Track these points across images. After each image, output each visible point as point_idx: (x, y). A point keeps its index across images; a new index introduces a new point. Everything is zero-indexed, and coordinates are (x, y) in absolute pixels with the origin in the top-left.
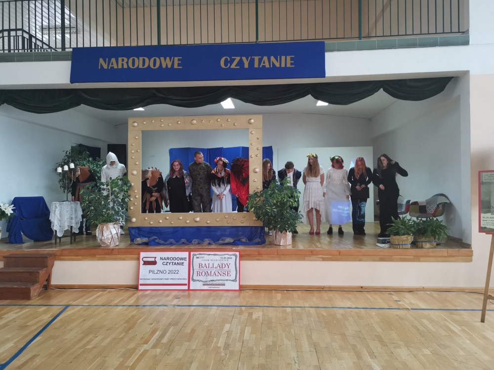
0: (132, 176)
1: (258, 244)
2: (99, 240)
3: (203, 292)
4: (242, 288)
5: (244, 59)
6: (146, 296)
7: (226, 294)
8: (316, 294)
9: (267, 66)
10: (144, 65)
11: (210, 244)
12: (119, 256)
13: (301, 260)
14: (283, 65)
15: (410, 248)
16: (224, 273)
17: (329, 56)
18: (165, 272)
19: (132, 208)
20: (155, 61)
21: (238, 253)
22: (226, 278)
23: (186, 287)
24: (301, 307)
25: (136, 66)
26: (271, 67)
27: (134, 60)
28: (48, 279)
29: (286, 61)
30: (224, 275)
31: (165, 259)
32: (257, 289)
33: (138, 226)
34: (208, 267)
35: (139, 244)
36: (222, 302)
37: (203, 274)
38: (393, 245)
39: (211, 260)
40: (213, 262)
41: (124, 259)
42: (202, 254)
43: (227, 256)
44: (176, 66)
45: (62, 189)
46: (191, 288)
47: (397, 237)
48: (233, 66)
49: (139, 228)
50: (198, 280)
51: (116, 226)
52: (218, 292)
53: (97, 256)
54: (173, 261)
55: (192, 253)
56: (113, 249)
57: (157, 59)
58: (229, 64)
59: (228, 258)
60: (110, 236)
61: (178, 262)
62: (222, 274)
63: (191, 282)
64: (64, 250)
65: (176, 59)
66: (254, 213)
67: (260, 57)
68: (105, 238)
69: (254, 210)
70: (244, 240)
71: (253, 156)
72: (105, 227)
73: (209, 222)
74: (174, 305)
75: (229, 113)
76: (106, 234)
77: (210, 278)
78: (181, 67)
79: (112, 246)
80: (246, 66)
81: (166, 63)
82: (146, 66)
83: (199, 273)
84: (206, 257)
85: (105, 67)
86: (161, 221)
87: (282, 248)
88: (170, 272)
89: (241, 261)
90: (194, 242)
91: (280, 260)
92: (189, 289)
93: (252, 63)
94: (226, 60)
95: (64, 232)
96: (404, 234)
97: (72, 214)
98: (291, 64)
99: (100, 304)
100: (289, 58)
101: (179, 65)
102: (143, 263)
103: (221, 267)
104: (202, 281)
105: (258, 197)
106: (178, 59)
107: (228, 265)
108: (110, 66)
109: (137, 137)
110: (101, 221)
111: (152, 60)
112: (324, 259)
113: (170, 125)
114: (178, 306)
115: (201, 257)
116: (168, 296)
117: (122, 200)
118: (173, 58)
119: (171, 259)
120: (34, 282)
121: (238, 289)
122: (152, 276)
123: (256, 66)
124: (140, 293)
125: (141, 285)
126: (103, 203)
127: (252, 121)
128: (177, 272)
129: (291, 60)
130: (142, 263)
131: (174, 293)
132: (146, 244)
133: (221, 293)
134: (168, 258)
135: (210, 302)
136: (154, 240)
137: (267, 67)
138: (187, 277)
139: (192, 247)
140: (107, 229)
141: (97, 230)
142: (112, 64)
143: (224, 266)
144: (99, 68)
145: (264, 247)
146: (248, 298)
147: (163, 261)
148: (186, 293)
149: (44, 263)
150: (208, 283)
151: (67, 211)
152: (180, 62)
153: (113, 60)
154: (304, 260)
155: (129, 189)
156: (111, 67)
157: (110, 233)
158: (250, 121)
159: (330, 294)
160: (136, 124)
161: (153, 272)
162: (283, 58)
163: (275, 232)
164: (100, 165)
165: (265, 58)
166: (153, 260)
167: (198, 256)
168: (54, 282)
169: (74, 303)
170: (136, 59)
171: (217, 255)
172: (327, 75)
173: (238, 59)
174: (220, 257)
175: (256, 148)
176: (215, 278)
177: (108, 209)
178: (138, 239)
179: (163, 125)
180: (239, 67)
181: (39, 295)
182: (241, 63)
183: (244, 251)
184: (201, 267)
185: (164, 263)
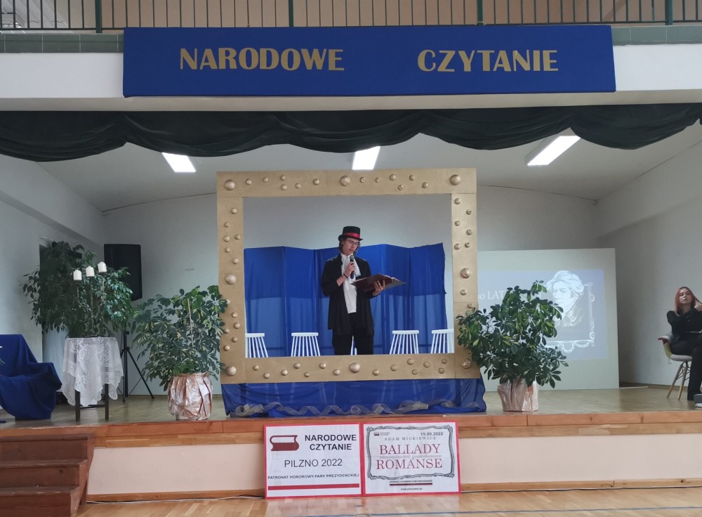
5: (462, 54)
9: (507, 68)
10: (269, 63)
12: (223, 435)
13: (569, 435)
14: (537, 68)
16: (429, 461)
17: (620, 53)
18: (315, 463)
19: (228, 347)
20: (291, 56)
23: (358, 491)
25: (254, 65)
26: (515, 70)
28: (86, 484)
29: (543, 61)
30: (430, 465)
31: (314, 438)
33: (242, 382)
34: (397, 451)
37: (390, 464)
39: (404, 439)
40: (407, 442)
42: (385, 428)
43: (432, 431)
44: (332, 67)
46: (367, 492)
48: (443, 68)
49: (243, 387)
50: (380, 477)
52: (417, 498)
54: (329, 442)
55: (366, 426)
57: (295, 52)
59: (436, 434)
61: (341, 443)
62: (426, 464)
64: (113, 425)
65: (332, 53)
67: (493, 52)
68: (190, 402)
72: (188, 381)
73: (378, 372)
76: (192, 395)
77: (402, 472)
78: (343, 69)
79: (202, 419)
80: (467, 68)
81: (313, 60)
82: (274, 65)
84: (394, 433)
85: (193, 65)
86: (286, 373)
88: (326, 462)
89: (460, 441)
91: (534, 436)
92: (363, 494)
93: (477, 62)
94: (428, 55)
98: (552, 65)
100: (546, 53)
101: (338, 64)
103: (423, 450)
104: (388, 478)
106: (336, 53)
107: (436, 446)
110: (179, 370)
111: (285, 54)
115: (383, 434)
117: (210, 331)
119: (327, 438)
121: (457, 490)
122: (290, 470)
123: (486, 67)
125: (271, 488)
126: (179, 335)
128: (338, 462)
129: (551, 59)
130: (269, 446)
132: (262, 415)
133: (426, 499)
134: (320, 437)
136: (276, 408)
138: (358, 471)
140: (193, 386)
141: (173, 387)
142: (207, 61)
143: (428, 450)
144: (182, 68)
147: (311, 442)
148: (359, 501)
150: (400, 481)
151: (99, 356)
152: (340, 59)
153: (208, 53)
154: (576, 434)
156: (204, 66)
157: (198, 394)
161: (293, 464)
162: (536, 53)
165: (503, 54)
166: (291, 440)
167: (377, 431)
168: (91, 490)
170: (253, 51)
171: (415, 428)
172: (618, 88)
174: (420, 431)
176: (412, 472)
178: (246, 407)
180: (453, 70)
182: (456, 62)
183: (464, 419)
184: (384, 452)
185: (313, 447)
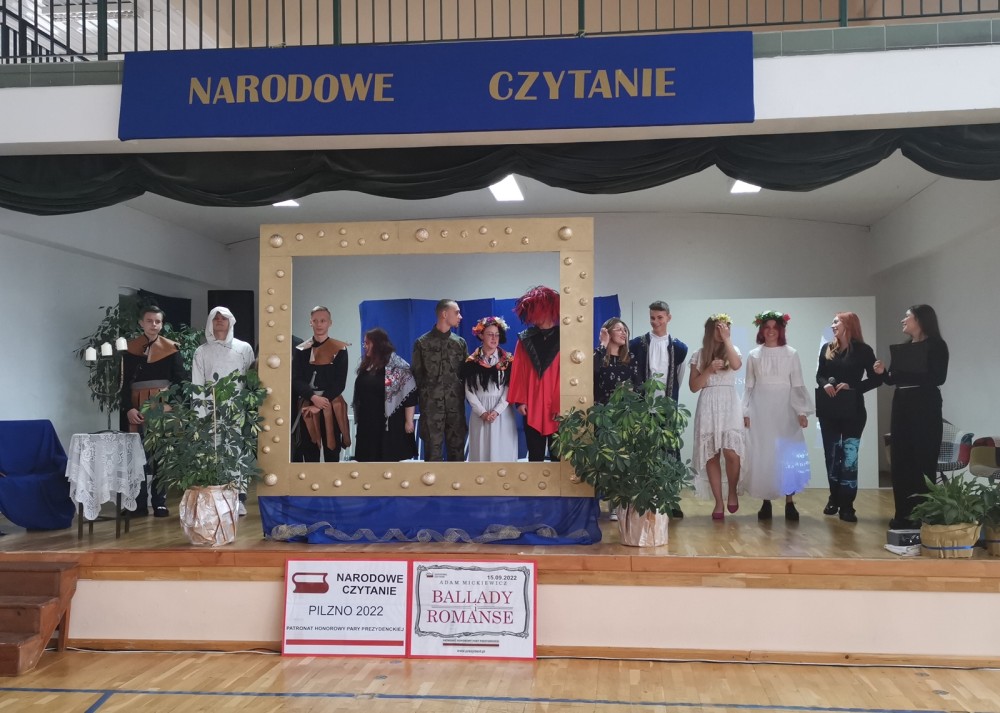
0: (270, 370)
1: (582, 542)
2: (186, 529)
3: (443, 664)
4: (541, 654)
5: (548, 76)
6: (301, 670)
7: (500, 668)
8: (730, 671)
9: (607, 94)
10: (299, 93)
11: (460, 541)
12: (235, 570)
13: (688, 585)
14: (647, 92)
15: (973, 558)
16: (497, 614)
17: (762, 67)
18: (348, 611)
19: (268, 449)
20: (327, 83)
21: (530, 566)
22: (502, 627)
23: (401, 651)
24: (690, 705)
25: (280, 98)
26: (617, 96)
27: (274, 83)
28: (62, 626)
29: (655, 83)
30: (497, 620)
31: (348, 577)
32: (579, 657)
33: (283, 494)
34: (455, 600)
35: (285, 541)
36: (491, 689)
37: (445, 616)
38: (927, 550)
39: (465, 583)
40: (468, 587)
41: (248, 578)
42: (441, 567)
43: (503, 573)
44: (378, 97)
45: (97, 401)
46: (414, 652)
47: (940, 528)
48: (521, 95)
49: (285, 501)
50: (430, 633)
51: (228, 493)
52: (481, 663)
53: (181, 569)
54: (368, 584)
55: (416, 565)
56: (220, 553)
57: (333, 80)
58: (511, 91)
59: (508, 577)
60: (213, 520)
61: (383, 585)
62: (492, 617)
63: (414, 635)
64: (101, 552)
65: (379, 78)
66: (572, 464)
67: (589, 72)
68: (202, 524)
69: (573, 454)
70: (546, 533)
71: (569, 320)
72: (201, 496)
73: (458, 485)
74: (372, 695)
75: (509, 211)
76: (205, 514)
77: (460, 628)
78: (392, 99)
79: (218, 545)
80: (554, 94)
81: (355, 88)
82: (305, 96)
83: (433, 613)
84: (452, 575)
85: (205, 99)
86: (339, 483)
87: (642, 553)
88: (363, 611)
89: (538, 587)
90: (422, 535)
91: (639, 584)
92: (408, 655)
93: (567, 86)
94: (504, 79)
95: (100, 508)
96: (956, 522)
97: (120, 464)
98: (668, 89)
99: (189, 689)
100: (661, 73)
101: (386, 93)
102: (294, 587)
103: (489, 600)
104: (441, 636)
105: (582, 423)
106: (385, 78)
107: (507, 594)
108: (217, 96)
109: (281, 274)
110: (191, 481)
111: (320, 80)
112: (750, 584)
113: (363, 242)
114: (381, 696)
115: (437, 575)
116: (355, 670)
117: (243, 429)
118: (371, 75)
119: (365, 578)
120: (28, 632)
121: (531, 656)
122: (315, 620)
123: (579, 93)
124: (287, 663)
125: (290, 642)
126: (197, 436)
127: (569, 232)
128: (377, 611)
129: (666, 80)
130: (291, 587)
131: (372, 665)
132: (303, 540)
133: (489, 665)
134: (356, 577)
135: (460, 688)
136: (322, 530)
137: (604, 96)
138: (403, 625)
139: (416, 548)
140: (207, 503)
141: (182, 503)
142: (222, 93)
143: (495, 598)
144: (191, 102)
145: (597, 551)
146: (556, 679)
147: (344, 583)
148: (402, 664)
149: (52, 585)
150: (457, 640)
151: (109, 457)
152: (390, 86)
153: (225, 82)
154: (698, 583)
155: (260, 403)
156: (219, 100)
157: (213, 513)
158: (562, 233)
159: (767, 673)
160: (279, 241)
161: (319, 611)
162: (647, 73)
163: (624, 512)
164: (189, 342)
165: (602, 75)
166: (319, 579)
167: (430, 571)
168: (75, 632)
169: (125, 686)
170: (280, 79)
171: (480, 569)
172: (756, 117)
173: (532, 76)
174: (487, 574)
175: (577, 300)
176: (473, 627)
177: (209, 452)
178: (283, 528)
179: (345, 244)
180: (535, 98)
181: (39, 665)
182: (540, 87)
183: (546, 559)
184: (438, 599)
185: (346, 590)
